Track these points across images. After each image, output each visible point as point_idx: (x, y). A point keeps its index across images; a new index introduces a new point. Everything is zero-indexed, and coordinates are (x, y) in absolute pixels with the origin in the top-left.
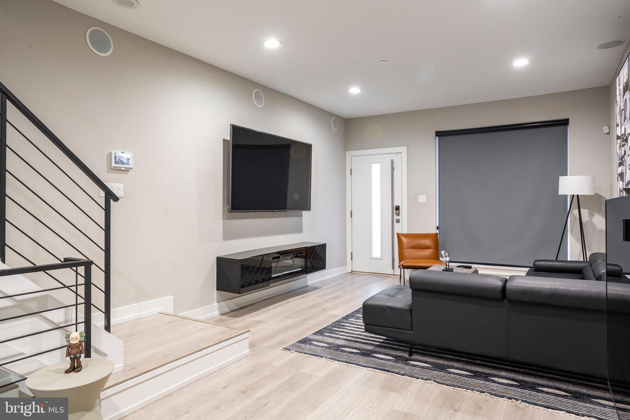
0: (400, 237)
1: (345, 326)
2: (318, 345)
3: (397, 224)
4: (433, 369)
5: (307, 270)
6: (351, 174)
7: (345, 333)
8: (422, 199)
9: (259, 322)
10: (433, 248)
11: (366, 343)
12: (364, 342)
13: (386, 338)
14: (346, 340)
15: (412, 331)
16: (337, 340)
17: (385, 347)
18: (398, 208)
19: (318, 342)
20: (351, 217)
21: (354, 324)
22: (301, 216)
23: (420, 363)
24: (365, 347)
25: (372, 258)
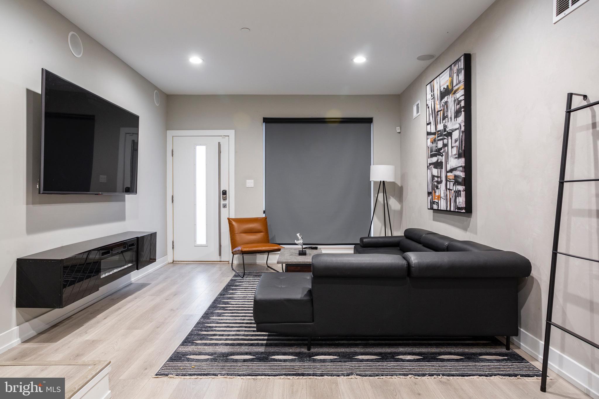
0: (232, 222)
1: (212, 327)
2: (199, 360)
3: (223, 208)
4: (342, 360)
5: (138, 264)
6: (173, 156)
7: (219, 336)
8: (250, 183)
9: (93, 343)
10: (264, 231)
11: (252, 345)
12: (249, 344)
13: (267, 333)
14: (227, 345)
15: (313, 322)
16: (217, 347)
17: (276, 345)
18: (224, 193)
19: (196, 355)
20: (173, 202)
21: (221, 323)
22: (124, 200)
23: (325, 356)
24: (255, 350)
25: (196, 245)
